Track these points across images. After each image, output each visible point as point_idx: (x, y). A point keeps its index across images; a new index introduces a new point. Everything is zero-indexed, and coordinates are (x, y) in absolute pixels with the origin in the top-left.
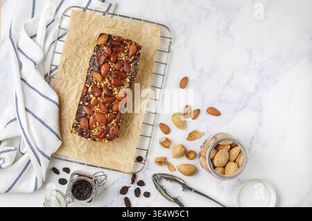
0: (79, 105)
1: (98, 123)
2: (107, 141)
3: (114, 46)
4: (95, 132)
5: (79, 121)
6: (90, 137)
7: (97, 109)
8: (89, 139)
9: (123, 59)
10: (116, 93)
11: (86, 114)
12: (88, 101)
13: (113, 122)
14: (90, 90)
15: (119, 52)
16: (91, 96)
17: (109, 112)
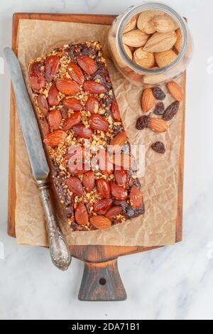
0: (111, 88)
1: (68, 76)
2: (39, 59)
3: (113, 205)
4: (64, 61)
5: (98, 63)
6: (68, 50)
7: (83, 97)
8: (66, 46)
9: (88, 195)
10: (69, 138)
11: (92, 80)
12: (101, 102)
13: (46, 92)
14: (110, 119)
15: (100, 201)
16: (102, 112)
17: (61, 102)
